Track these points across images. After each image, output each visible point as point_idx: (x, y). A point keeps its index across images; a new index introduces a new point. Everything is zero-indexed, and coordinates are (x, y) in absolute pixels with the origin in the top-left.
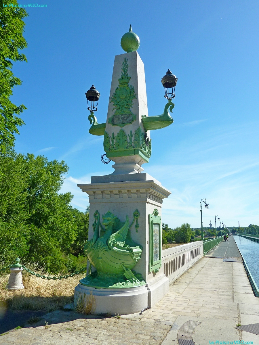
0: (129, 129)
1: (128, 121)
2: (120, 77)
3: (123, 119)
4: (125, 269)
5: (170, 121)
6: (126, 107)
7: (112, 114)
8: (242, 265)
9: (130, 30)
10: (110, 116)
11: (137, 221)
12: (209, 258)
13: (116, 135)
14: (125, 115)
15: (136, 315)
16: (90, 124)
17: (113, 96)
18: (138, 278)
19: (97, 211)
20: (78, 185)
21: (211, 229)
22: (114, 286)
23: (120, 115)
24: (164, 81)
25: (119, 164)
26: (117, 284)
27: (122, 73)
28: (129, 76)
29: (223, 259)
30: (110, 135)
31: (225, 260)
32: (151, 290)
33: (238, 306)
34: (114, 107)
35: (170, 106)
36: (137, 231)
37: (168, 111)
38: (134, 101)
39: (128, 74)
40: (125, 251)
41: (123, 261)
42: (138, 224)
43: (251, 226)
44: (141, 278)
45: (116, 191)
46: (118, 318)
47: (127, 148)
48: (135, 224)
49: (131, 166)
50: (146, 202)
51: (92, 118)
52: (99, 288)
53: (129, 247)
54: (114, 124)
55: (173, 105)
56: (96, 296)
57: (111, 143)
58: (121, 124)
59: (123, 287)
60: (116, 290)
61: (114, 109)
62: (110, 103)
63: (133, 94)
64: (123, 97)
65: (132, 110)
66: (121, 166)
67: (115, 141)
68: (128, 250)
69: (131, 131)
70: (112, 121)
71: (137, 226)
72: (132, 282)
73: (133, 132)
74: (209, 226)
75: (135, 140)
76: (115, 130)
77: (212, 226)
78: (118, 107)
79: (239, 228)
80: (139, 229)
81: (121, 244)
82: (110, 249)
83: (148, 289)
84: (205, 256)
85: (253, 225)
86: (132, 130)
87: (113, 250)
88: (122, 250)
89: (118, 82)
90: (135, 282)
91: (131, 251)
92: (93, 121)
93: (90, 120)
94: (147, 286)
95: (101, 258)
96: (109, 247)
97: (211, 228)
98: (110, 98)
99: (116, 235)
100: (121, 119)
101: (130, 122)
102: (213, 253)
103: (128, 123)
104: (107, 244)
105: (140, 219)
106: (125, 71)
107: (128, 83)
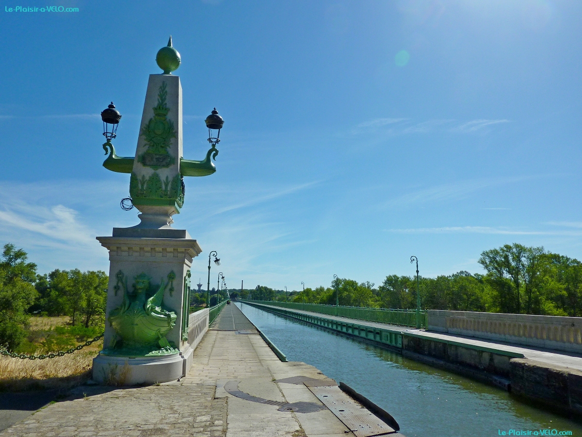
0: (164, 174)
1: (164, 163)
2: (156, 104)
3: (158, 159)
4: (160, 337)
5: (213, 170)
6: (163, 146)
7: (144, 150)
8: (259, 337)
9: (169, 44)
10: (140, 153)
11: (172, 284)
12: (216, 332)
13: (147, 178)
14: (162, 155)
15: (175, 382)
16: (105, 155)
17: (144, 127)
18: (172, 346)
19: (120, 271)
20: (97, 238)
21: (199, 293)
22: (150, 354)
23: (154, 155)
24: (209, 122)
25: (148, 214)
26: (153, 352)
27: (159, 101)
28: (167, 106)
29: (234, 332)
30: (139, 178)
31: (237, 332)
32: (186, 357)
33: (268, 369)
34: (146, 142)
35: (213, 152)
36: (171, 295)
37: (211, 157)
38: (172, 140)
39: (166, 104)
40: (162, 316)
41: (159, 328)
42: (173, 288)
43: (259, 289)
44: (175, 346)
45: (148, 249)
46: (158, 385)
47: (161, 197)
48: (169, 287)
49: (163, 218)
50: (184, 262)
51: (108, 147)
52: (133, 357)
53: (167, 313)
54: (145, 164)
55: (217, 152)
56: (132, 366)
57: (140, 188)
58: (155, 166)
59: (160, 354)
60: (153, 358)
61: (145, 145)
62: (140, 135)
63: (172, 131)
64: (159, 132)
65: (170, 151)
66: (151, 217)
67: (145, 186)
68: (165, 315)
69: (167, 177)
70: (143, 159)
71: (171, 290)
72: (167, 350)
73: (170, 179)
74: (197, 288)
75: (172, 188)
76: (147, 172)
77: (202, 288)
78: (152, 144)
79: (242, 291)
80: (173, 293)
81: (158, 309)
82: (148, 315)
83: (182, 357)
84: (211, 329)
85: (262, 287)
86: (169, 176)
87: (152, 316)
88: (159, 315)
89: (152, 111)
90: (170, 350)
91: (169, 316)
92: (109, 151)
93: (106, 150)
94: (180, 354)
95: (137, 325)
96: (146, 312)
97: (199, 290)
98: (141, 129)
99: (152, 299)
100: (154, 160)
101: (167, 165)
102: (217, 325)
103: (164, 166)
104: (145, 309)
105: (175, 282)
106: (162, 97)
107: (165, 115)
